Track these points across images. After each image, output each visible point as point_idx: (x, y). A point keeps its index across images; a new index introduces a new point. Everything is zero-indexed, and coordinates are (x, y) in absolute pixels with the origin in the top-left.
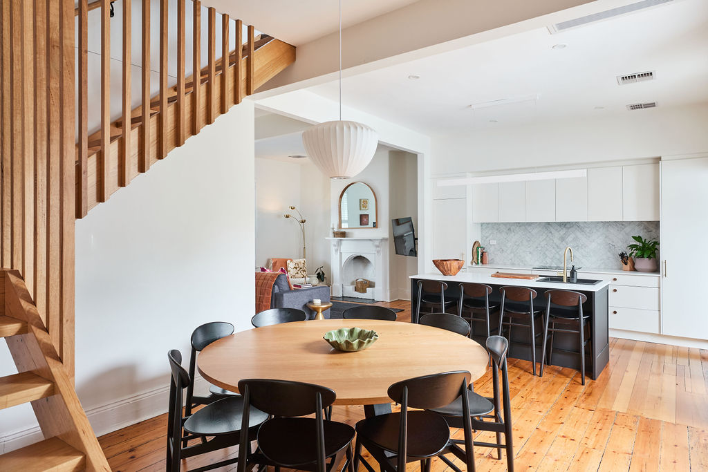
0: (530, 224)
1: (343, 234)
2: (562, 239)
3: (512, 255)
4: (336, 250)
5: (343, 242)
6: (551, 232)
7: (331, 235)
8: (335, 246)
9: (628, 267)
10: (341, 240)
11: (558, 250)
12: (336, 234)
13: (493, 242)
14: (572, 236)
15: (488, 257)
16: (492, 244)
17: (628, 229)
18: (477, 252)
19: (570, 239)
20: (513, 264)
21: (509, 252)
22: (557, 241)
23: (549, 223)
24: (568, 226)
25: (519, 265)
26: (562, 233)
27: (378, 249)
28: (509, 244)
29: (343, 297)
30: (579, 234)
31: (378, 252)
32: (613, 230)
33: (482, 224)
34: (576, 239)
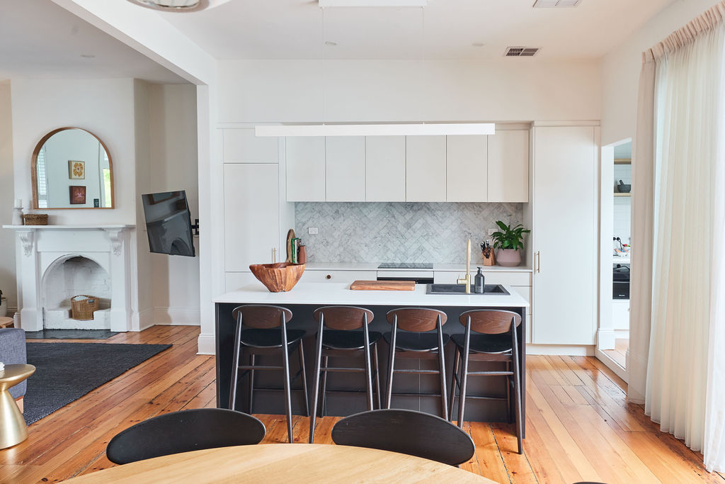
0: (365, 204)
1: (43, 220)
2: (408, 226)
3: (341, 249)
4: (28, 249)
5: (43, 234)
6: (394, 217)
7: (16, 220)
8: (24, 240)
9: (490, 260)
10: (37, 229)
11: (403, 241)
12: (27, 219)
13: (313, 231)
14: (421, 221)
15: (308, 252)
16: (312, 234)
17: (486, 213)
18: (293, 245)
19: (418, 225)
20: (342, 262)
21: (336, 244)
22: (400, 227)
23: (390, 204)
24: (415, 208)
25: (351, 262)
26: (408, 217)
27: (117, 244)
28: (336, 234)
29: (45, 330)
30: (429, 219)
31: (116, 249)
32: (469, 214)
33: (297, 204)
34: (425, 225)
